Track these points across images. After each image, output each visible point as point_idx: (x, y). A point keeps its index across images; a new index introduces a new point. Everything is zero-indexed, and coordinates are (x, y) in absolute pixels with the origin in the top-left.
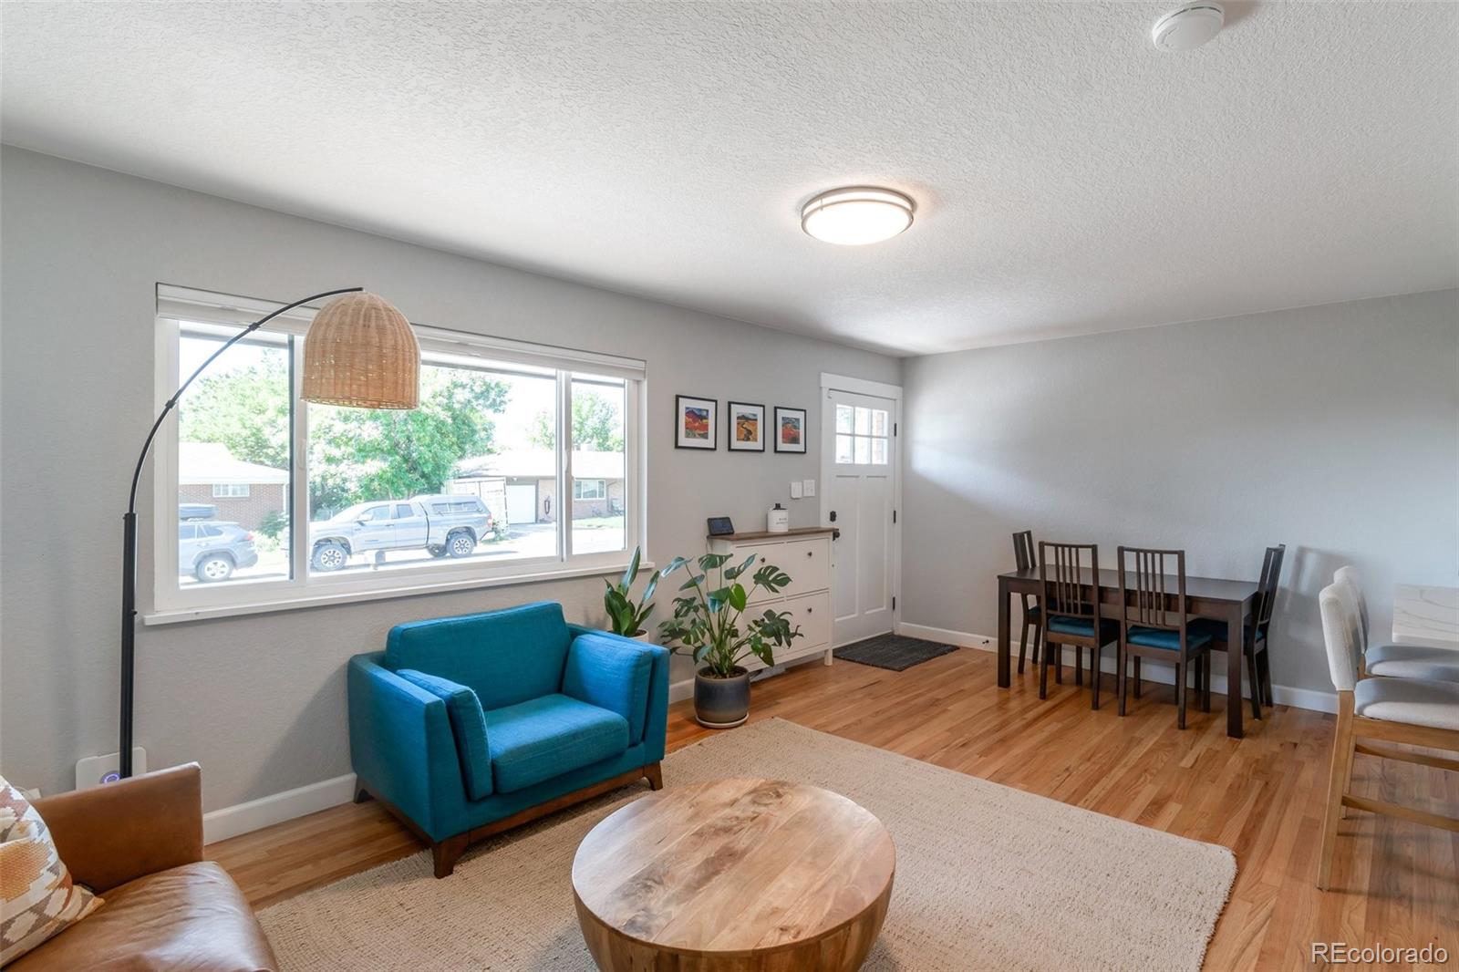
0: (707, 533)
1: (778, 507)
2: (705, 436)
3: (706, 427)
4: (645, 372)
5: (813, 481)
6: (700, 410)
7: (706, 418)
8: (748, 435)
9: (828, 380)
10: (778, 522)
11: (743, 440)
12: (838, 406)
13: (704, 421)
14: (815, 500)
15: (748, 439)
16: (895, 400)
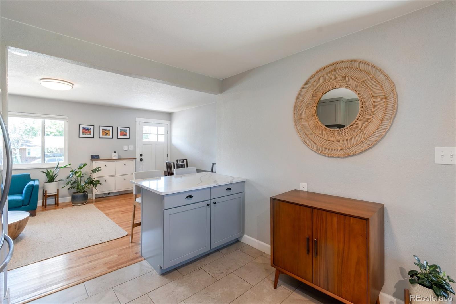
0: (91, 158)
1: (115, 152)
2: (90, 134)
3: (90, 132)
4: (68, 119)
5: (133, 146)
6: (88, 128)
7: (90, 130)
8: (106, 134)
9: (138, 120)
10: (115, 156)
11: (105, 135)
12: (143, 126)
13: (89, 131)
14: (134, 151)
15: (106, 135)
16: (168, 124)
